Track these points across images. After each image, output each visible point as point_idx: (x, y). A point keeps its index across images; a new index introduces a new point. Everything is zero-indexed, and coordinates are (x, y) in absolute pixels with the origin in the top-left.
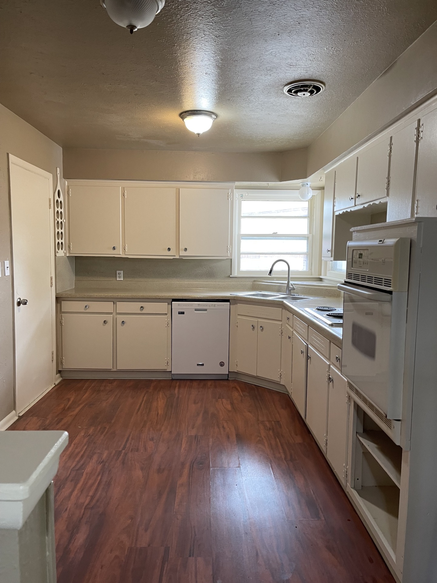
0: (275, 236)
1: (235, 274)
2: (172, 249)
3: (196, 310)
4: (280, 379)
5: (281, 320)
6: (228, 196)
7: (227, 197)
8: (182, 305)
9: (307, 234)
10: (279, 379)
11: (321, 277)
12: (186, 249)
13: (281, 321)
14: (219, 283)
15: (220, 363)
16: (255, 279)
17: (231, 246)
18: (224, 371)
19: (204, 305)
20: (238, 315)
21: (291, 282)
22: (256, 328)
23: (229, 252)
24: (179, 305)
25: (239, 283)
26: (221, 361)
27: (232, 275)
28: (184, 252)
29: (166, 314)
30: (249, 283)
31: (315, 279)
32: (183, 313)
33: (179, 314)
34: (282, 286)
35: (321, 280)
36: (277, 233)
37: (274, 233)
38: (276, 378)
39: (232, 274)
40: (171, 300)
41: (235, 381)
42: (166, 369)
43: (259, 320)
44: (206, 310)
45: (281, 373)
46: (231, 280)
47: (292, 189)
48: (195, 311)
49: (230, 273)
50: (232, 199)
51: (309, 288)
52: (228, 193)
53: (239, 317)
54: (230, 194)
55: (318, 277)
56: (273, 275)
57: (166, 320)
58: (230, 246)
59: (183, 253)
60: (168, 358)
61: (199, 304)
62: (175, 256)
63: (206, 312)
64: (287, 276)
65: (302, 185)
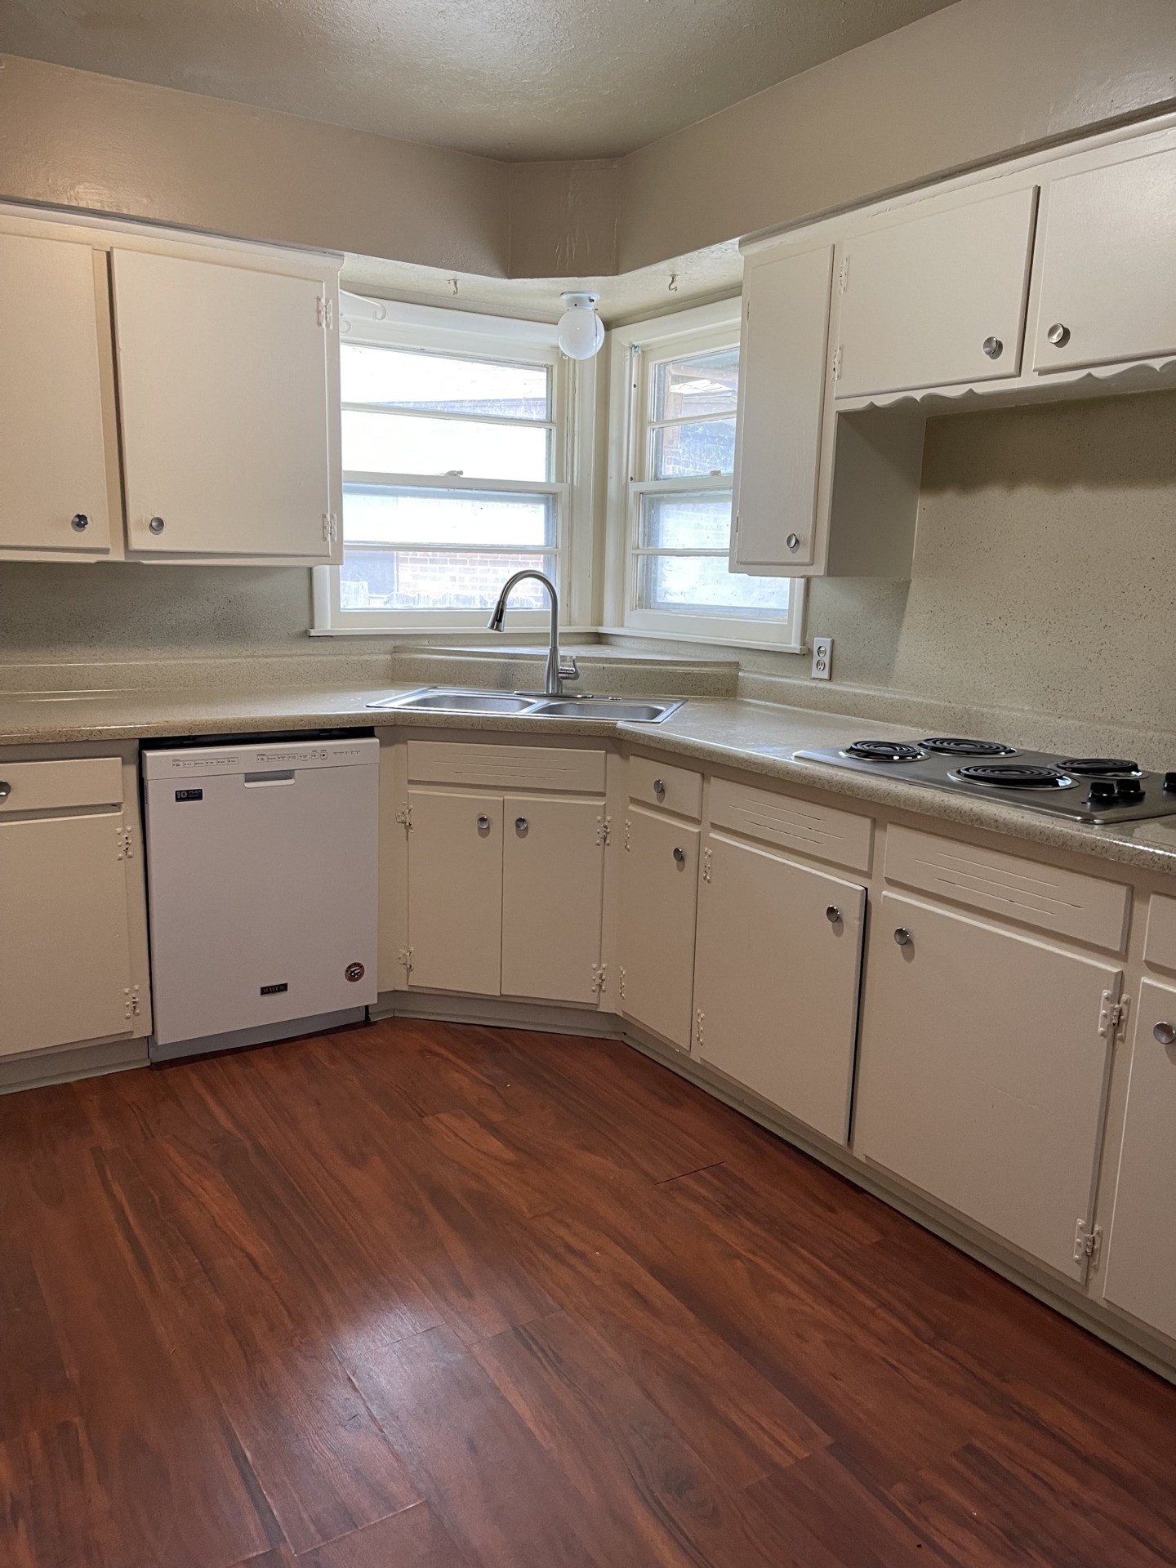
0: (454, 485)
1: (325, 624)
2: (92, 520)
3: (251, 777)
4: (599, 996)
5: (601, 790)
6: (319, 312)
7: (316, 314)
8: (193, 763)
9: (548, 483)
10: (596, 993)
11: (602, 630)
12: (158, 525)
13: (602, 795)
14: (268, 660)
15: (349, 967)
16: (398, 643)
17: (335, 516)
18: (363, 995)
19: (282, 756)
20: (410, 782)
21: (562, 651)
22: (495, 830)
23: (329, 538)
24: (176, 762)
25: (342, 658)
26: (348, 966)
27: (316, 629)
28: (149, 533)
29: (116, 806)
30: (381, 657)
31: (583, 639)
32: (196, 795)
33: (178, 799)
34: (516, 664)
35: (599, 639)
36: (461, 473)
37: (452, 474)
38: (579, 993)
39: (316, 625)
40: (137, 743)
41: (394, 1022)
42: (132, 1032)
43: (506, 797)
44: (288, 775)
45: (601, 975)
46: (309, 647)
47: (507, 314)
48: (247, 781)
49: (306, 620)
50: (331, 327)
51: (622, 669)
52: (319, 299)
53: (414, 790)
54: (323, 301)
55: (593, 629)
56: (507, 627)
57: (119, 830)
58: (332, 517)
59: (142, 540)
60: (136, 987)
61: (261, 755)
62: (106, 551)
63: (291, 782)
64: (549, 629)
65: (569, 300)
